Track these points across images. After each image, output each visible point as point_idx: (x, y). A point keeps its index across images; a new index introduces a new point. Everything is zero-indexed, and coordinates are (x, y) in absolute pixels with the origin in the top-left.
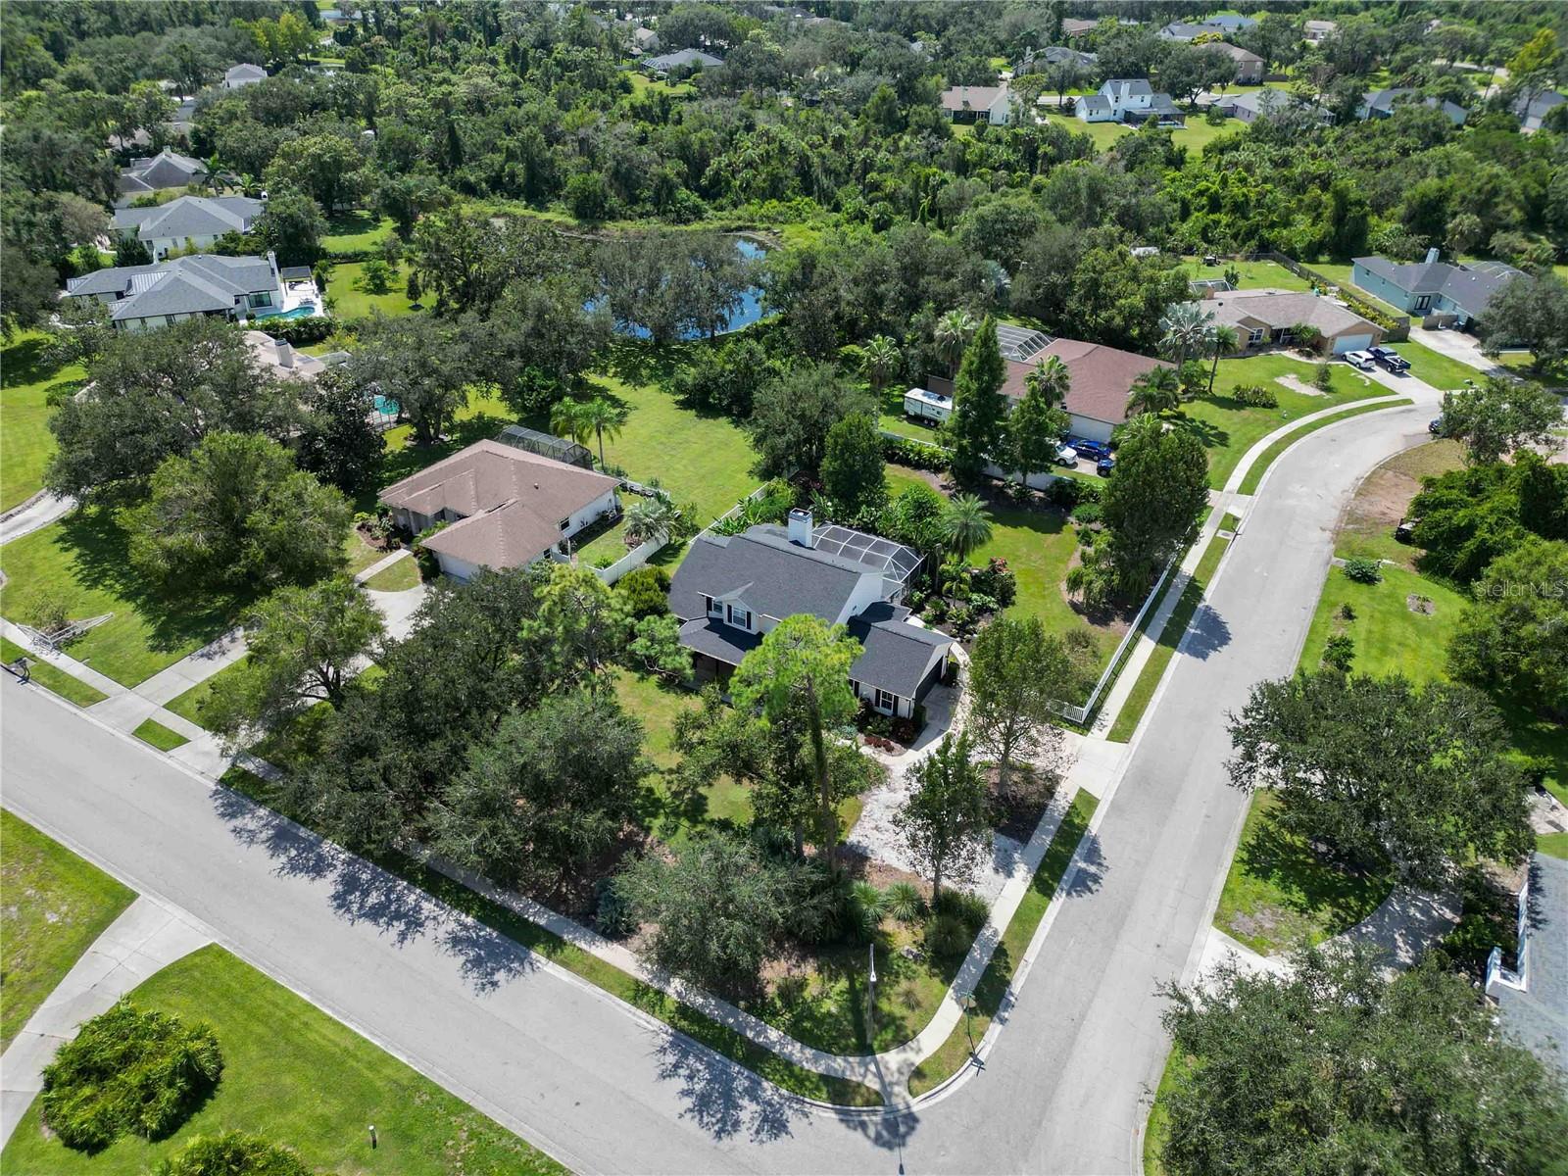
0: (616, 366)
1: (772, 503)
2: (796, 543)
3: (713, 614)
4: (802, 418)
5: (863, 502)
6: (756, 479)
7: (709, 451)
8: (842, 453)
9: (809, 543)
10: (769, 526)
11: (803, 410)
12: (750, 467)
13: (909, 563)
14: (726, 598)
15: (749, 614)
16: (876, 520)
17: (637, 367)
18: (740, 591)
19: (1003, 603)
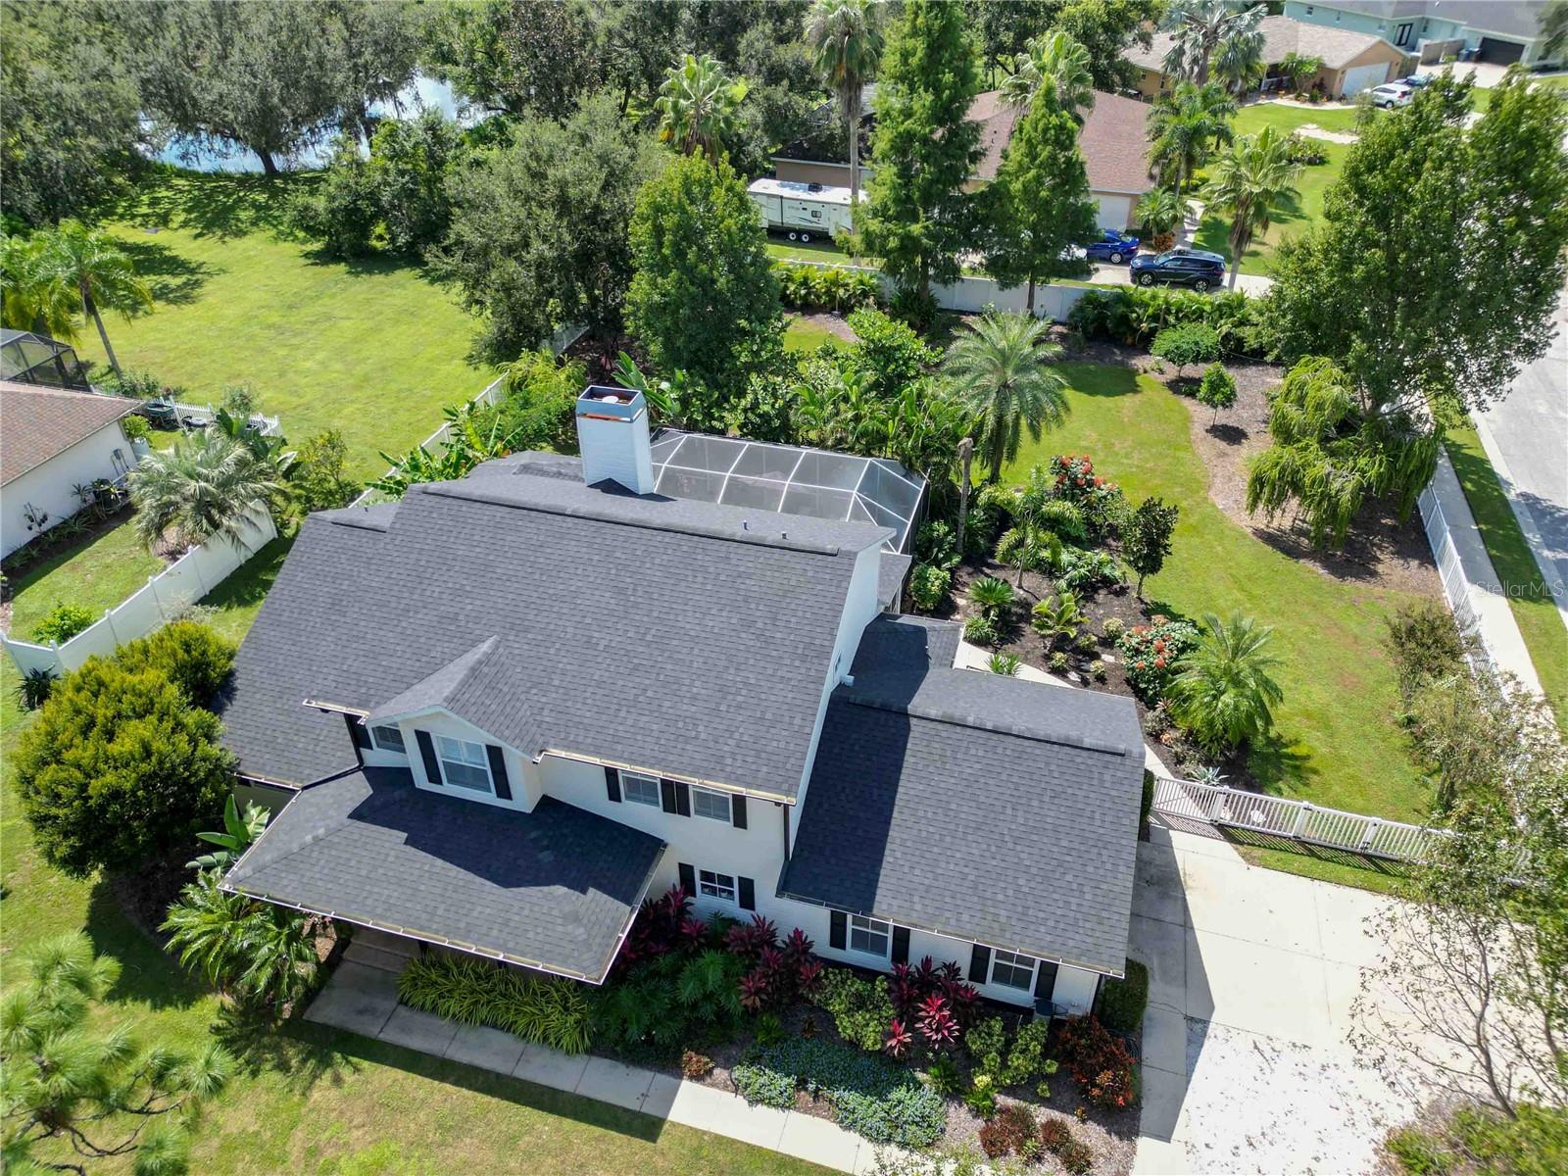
0: (188, 211)
1: (526, 404)
2: (610, 487)
3: (378, 756)
4: (563, 205)
5: (750, 367)
6: (484, 367)
7: (377, 330)
8: (680, 254)
9: (648, 483)
10: (526, 457)
11: (563, 185)
12: (467, 347)
13: (901, 498)
14: (407, 709)
15: (495, 754)
16: (788, 405)
17: (229, 209)
18: (454, 673)
19: (1150, 561)
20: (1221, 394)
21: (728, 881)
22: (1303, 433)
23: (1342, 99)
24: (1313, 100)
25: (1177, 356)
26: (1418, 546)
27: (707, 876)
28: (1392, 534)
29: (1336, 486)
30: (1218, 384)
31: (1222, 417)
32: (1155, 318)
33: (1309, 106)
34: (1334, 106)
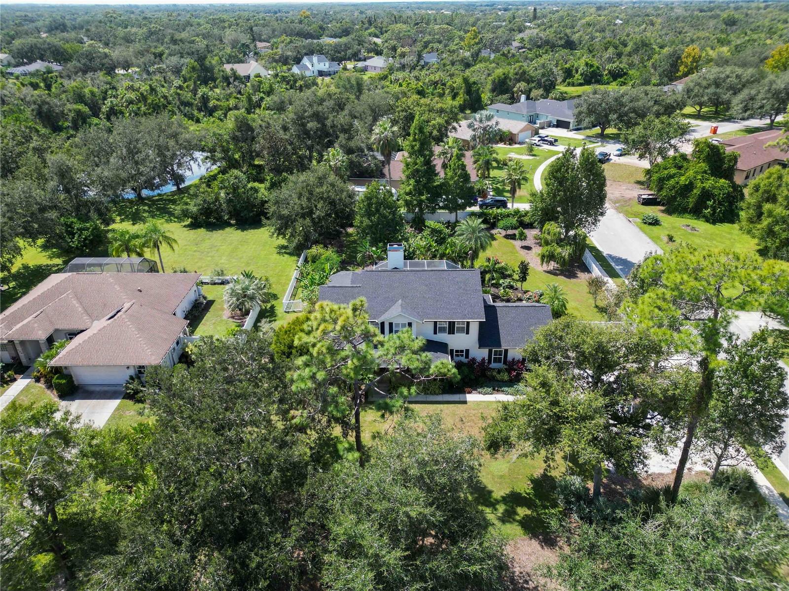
7: (236, 248)
15: (410, 324)
18: (396, 307)
19: (523, 279)
20: (523, 237)
21: (462, 351)
22: (552, 242)
23: (520, 143)
24: (510, 144)
25: (505, 228)
26: (586, 269)
27: (457, 351)
28: (578, 267)
29: (563, 254)
30: (522, 234)
31: (525, 243)
32: (494, 218)
33: (509, 146)
34: (517, 146)
